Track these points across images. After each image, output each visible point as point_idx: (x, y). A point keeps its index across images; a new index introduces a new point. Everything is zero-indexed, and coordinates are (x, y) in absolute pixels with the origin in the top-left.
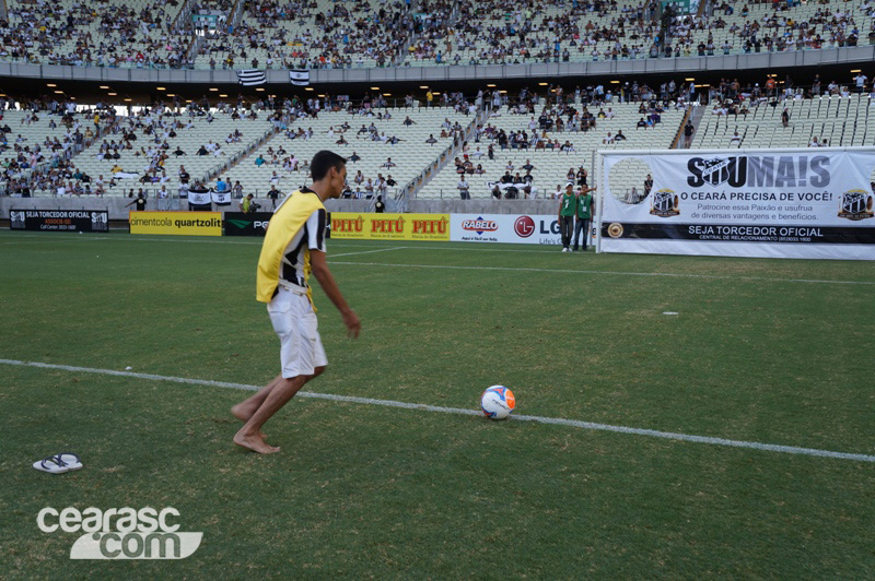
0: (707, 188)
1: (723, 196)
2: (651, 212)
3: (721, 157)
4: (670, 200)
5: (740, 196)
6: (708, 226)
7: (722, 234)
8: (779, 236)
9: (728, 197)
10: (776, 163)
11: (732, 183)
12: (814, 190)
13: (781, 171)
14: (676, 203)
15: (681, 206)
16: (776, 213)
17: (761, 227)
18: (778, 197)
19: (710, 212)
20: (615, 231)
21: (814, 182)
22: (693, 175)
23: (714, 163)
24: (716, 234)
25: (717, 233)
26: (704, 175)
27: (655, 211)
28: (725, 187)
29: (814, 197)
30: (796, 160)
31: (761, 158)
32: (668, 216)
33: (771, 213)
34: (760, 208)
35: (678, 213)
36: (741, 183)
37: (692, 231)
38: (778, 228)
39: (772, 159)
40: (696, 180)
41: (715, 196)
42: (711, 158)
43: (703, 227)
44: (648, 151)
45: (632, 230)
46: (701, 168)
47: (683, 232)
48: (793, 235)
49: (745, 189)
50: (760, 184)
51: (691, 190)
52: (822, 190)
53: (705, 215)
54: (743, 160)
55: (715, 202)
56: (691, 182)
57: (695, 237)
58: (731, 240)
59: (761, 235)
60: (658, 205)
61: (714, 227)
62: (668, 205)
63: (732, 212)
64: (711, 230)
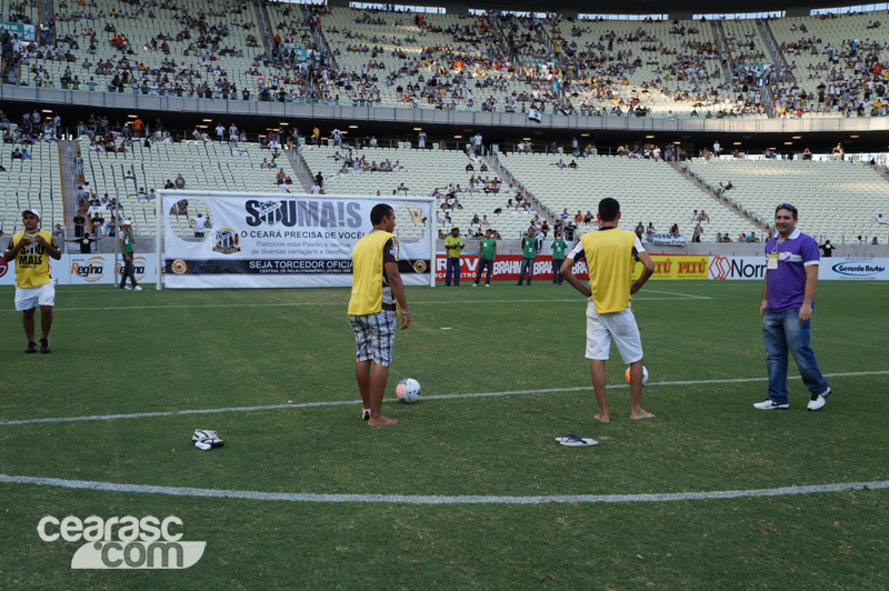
0: (264, 227)
1: (279, 234)
2: (214, 249)
3: (274, 200)
4: (231, 238)
5: (292, 234)
6: (267, 261)
7: (279, 268)
8: (326, 268)
9: (283, 235)
10: (320, 207)
11: (285, 223)
12: (351, 230)
13: (324, 213)
14: (237, 242)
15: (242, 243)
16: (323, 248)
17: (311, 261)
18: (323, 234)
19: (268, 248)
20: (179, 267)
21: (351, 224)
22: (250, 215)
23: (268, 205)
24: (274, 268)
25: (276, 267)
26: (260, 215)
27: (217, 248)
28: (279, 226)
29: (351, 236)
30: (335, 205)
31: (307, 202)
32: (230, 253)
33: (319, 249)
34: (309, 245)
35: (239, 250)
36: (293, 223)
37: (252, 266)
38: (326, 261)
39: (316, 203)
40: (254, 219)
41: (272, 234)
42: (265, 201)
43: (262, 262)
44: (207, 192)
45: (195, 267)
46: (258, 209)
47: (245, 267)
48: (337, 267)
49: (296, 228)
50: (309, 224)
51: (250, 229)
52: (356, 230)
53: (264, 252)
54: (292, 203)
55: (272, 240)
56: (249, 221)
57: (256, 272)
58: (287, 273)
59: (311, 268)
60: (220, 243)
61: (273, 262)
62: (229, 242)
63: (286, 248)
64: (270, 265)
